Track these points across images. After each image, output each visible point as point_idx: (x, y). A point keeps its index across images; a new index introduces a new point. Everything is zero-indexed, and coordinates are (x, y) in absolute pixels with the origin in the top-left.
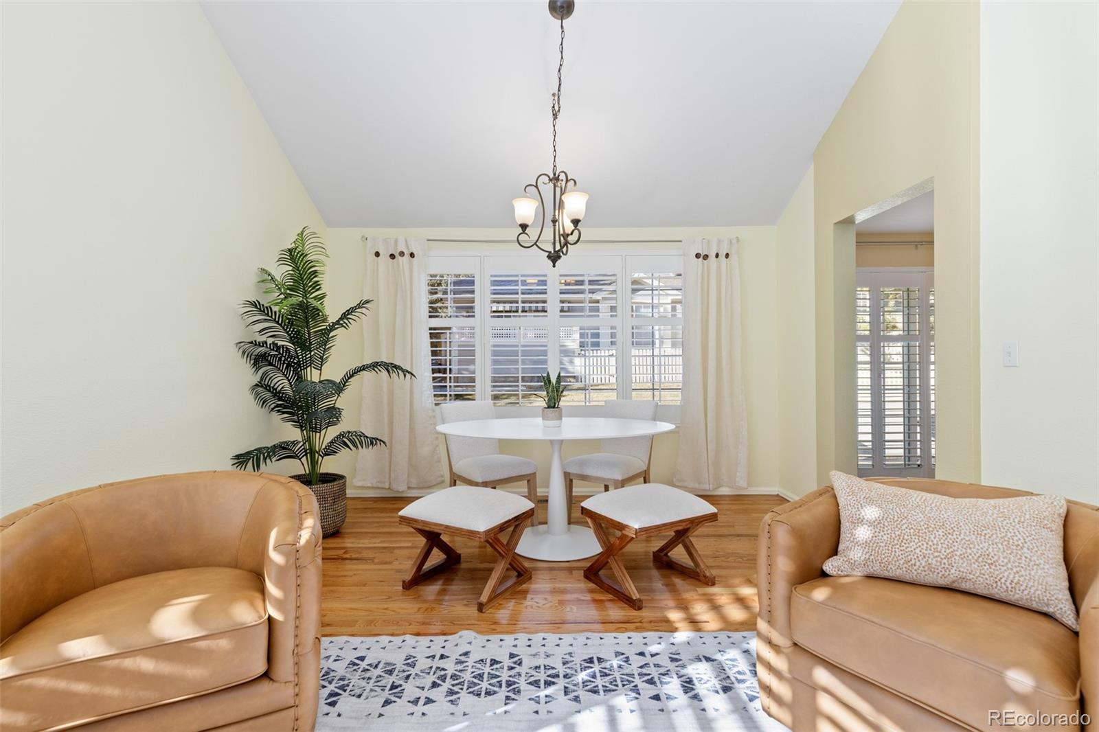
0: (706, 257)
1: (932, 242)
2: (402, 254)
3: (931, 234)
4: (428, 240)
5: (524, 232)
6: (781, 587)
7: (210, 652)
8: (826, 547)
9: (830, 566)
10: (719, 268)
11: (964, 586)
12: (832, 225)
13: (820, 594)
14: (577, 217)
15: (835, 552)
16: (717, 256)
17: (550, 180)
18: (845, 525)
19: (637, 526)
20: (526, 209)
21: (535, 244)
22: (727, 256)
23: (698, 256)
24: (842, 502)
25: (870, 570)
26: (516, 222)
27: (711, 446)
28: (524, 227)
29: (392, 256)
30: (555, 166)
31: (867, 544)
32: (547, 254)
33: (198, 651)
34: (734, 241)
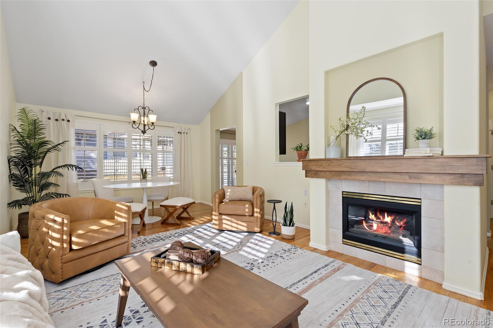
0: (181, 133)
1: (235, 134)
2: (63, 120)
3: (235, 131)
4: (76, 116)
5: (134, 123)
6: (217, 204)
7: (117, 228)
8: (223, 197)
9: (224, 201)
10: (184, 137)
11: (242, 199)
12: (215, 131)
13: (223, 203)
14: (153, 122)
15: (224, 198)
16: (184, 133)
17: (143, 108)
18: (225, 193)
19: (180, 205)
20: (134, 116)
21: (138, 127)
22: (187, 133)
23: (179, 132)
24: (225, 190)
25: (230, 200)
26: (131, 119)
27: (182, 190)
28: (134, 122)
29: (57, 120)
30: (144, 104)
31: (229, 195)
32: (141, 131)
33: (114, 227)
34: (189, 129)
